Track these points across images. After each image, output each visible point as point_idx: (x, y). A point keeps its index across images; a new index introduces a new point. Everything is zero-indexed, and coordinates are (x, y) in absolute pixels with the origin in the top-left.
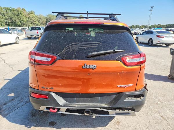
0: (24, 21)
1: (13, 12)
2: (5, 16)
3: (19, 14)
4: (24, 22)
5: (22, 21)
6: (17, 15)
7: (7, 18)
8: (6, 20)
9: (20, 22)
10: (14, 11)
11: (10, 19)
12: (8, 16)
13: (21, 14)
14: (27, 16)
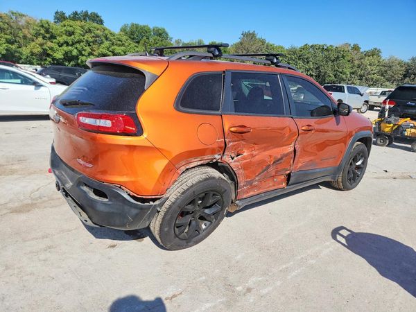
0: (345, 74)
1: (326, 53)
2: (308, 62)
3: (338, 57)
4: (344, 76)
5: (341, 73)
6: (333, 61)
7: (312, 67)
8: (308, 71)
9: (335, 75)
10: (330, 52)
11: (316, 69)
12: (313, 63)
13: (343, 57)
14: (356, 63)
